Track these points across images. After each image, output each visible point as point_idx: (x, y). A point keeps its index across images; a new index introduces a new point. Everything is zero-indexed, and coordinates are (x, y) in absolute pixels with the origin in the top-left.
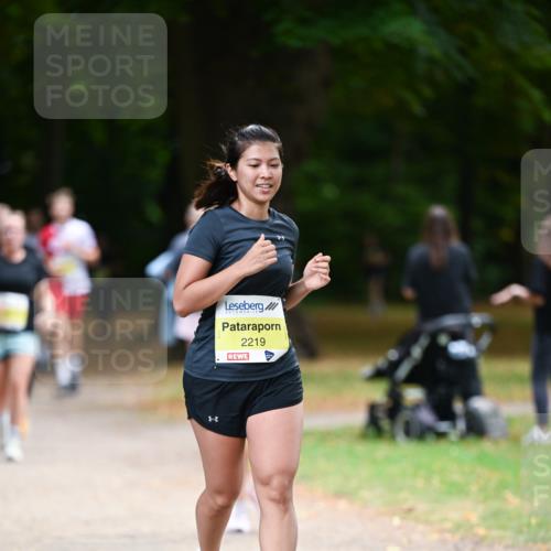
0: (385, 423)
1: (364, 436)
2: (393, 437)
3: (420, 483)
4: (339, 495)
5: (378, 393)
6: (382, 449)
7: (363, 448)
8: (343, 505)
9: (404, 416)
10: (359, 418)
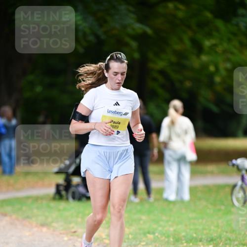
0: (64, 193)
1: (54, 199)
2: (67, 199)
3: (79, 220)
4: (43, 225)
5: (60, 180)
6: (62, 205)
7: (53, 204)
8: (44, 229)
9: (72, 189)
10: (52, 190)
